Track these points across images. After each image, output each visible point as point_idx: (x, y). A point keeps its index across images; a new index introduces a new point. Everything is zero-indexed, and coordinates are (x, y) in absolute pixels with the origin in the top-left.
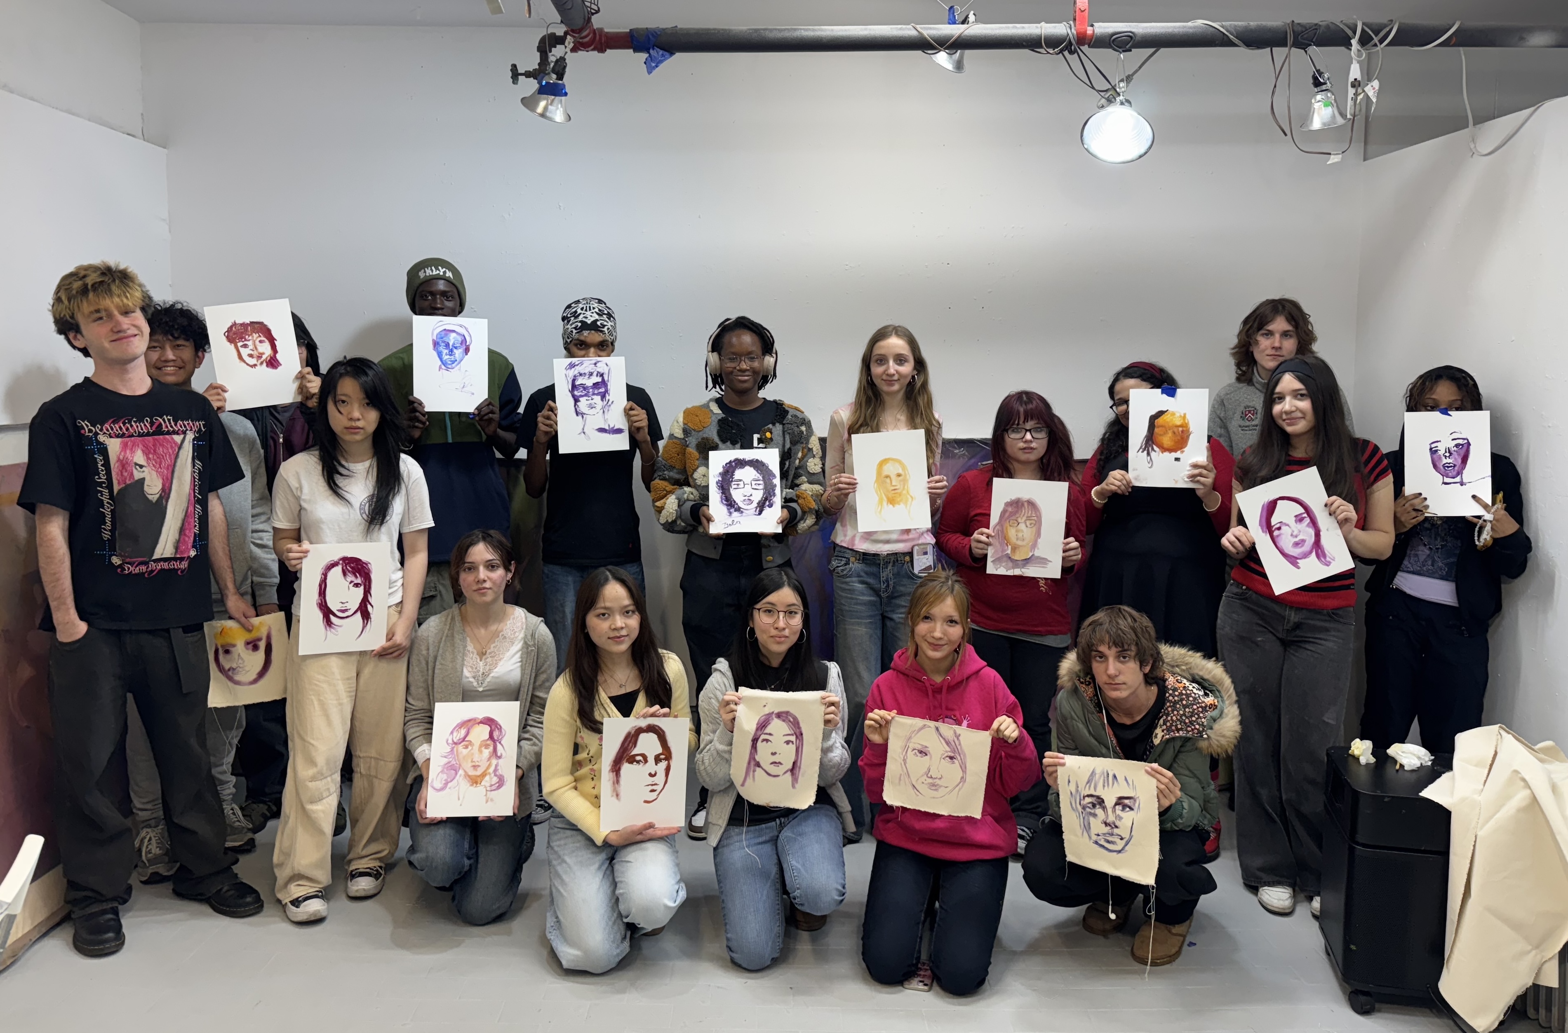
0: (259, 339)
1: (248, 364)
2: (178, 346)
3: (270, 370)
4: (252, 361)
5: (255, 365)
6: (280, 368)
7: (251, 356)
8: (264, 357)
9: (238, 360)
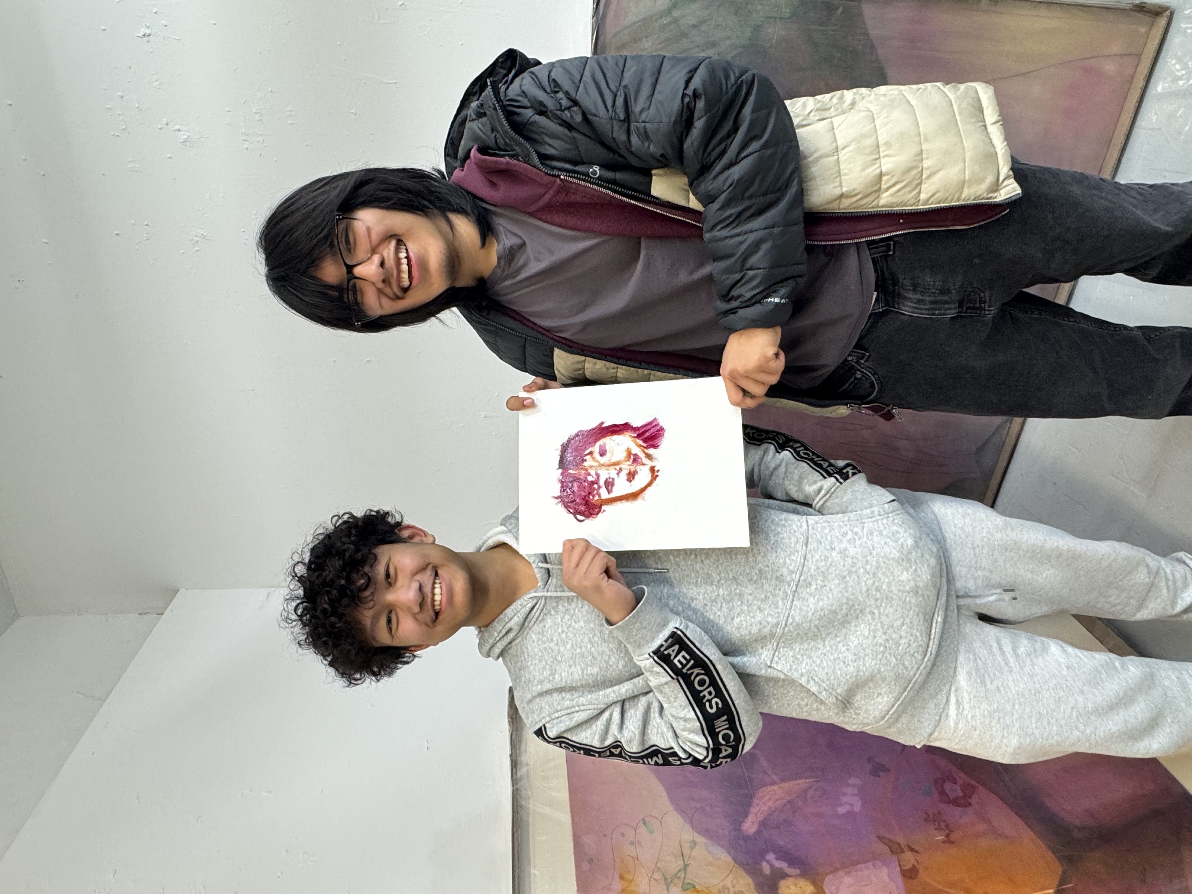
0: (597, 455)
1: (649, 484)
2: (388, 575)
3: (665, 442)
4: (643, 476)
5: (652, 469)
6: (662, 423)
7: (631, 476)
8: (636, 450)
9: (639, 502)
